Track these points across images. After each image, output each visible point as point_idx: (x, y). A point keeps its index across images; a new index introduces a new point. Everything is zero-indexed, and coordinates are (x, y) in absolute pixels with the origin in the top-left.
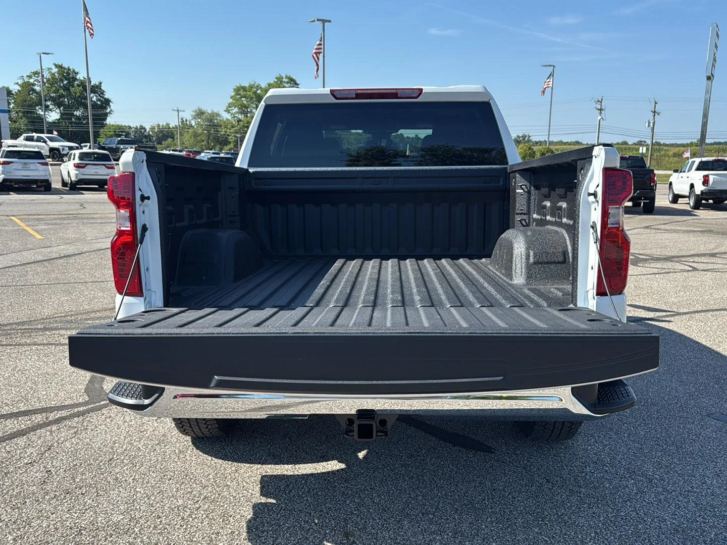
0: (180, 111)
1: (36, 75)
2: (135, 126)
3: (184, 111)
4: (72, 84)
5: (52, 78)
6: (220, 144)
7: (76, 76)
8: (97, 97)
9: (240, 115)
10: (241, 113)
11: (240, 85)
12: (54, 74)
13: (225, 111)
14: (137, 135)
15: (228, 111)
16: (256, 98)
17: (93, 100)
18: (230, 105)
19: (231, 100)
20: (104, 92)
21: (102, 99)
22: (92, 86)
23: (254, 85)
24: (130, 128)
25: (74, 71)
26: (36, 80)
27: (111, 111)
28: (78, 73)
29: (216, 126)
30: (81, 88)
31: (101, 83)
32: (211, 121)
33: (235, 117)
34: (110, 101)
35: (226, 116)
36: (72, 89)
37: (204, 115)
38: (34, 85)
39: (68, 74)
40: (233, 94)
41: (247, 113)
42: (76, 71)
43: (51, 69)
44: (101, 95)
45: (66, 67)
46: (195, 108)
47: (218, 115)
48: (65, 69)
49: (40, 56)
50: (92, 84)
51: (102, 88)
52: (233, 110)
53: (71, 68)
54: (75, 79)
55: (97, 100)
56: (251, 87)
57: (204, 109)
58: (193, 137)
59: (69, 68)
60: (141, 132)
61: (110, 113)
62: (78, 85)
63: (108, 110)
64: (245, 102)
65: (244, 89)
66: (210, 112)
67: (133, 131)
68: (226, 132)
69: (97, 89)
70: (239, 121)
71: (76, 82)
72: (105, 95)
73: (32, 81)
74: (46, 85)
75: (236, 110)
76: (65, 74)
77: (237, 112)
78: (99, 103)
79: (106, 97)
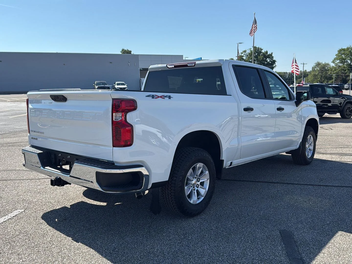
0: (305, 64)
1: (245, 52)
2: (289, 72)
4: (259, 55)
5: (251, 53)
6: (327, 80)
7: (261, 51)
8: (270, 60)
9: (340, 64)
10: (341, 63)
11: (342, 48)
12: (252, 51)
13: (332, 62)
14: (290, 76)
15: (333, 62)
16: (350, 54)
17: (268, 61)
18: (335, 59)
19: (336, 57)
20: (273, 57)
21: (272, 61)
22: (268, 55)
23: (350, 47)
24: (287, 73)
25: (261, 48)
26: (244, 55)
27: (276, 66)
28: (262, 50)
29: (327, 70)
30: (263, 56)
31: (272, 53)
32: (324, 68)
33: (337, 65)
34: (276, 61)
35: (332, 65)
36: (259, 57)
37: (320, 65)
38: (243, 56)
39: (258, 50)
40: (337, 53)
41: (345, 63)
42: (262, 48)
43: (251, 49)
44: (272, 59)
45: (258, 47)
46: (316, 62)
47: (328, 64)
48: (257, 48)
49: (238, 45)
50: (268, 54)
51: (273, 55)
52: (336, 61)
53: (260, 47)
54: (261, 52)
55: (270, 61)
56: (348, 49)
57: (321, 62)
58: (313, 77)
59: (259, 47)
60: (292, 75)
61: (275, 67)
62: (262, 55)
63: (274, 66)
64: (344, 57)
65: (344, 50)
66: (324, 63)
67: (288, 75)
68: (331, 73)
69: (270, 56)
70: (340, 66)
71: (261, 54)
72: (273, 58)
74: (248, 56)
75: (338, 61)
76: (256, 51)
77: (338, 63)
78: (270, 63)
79: (274, 59)
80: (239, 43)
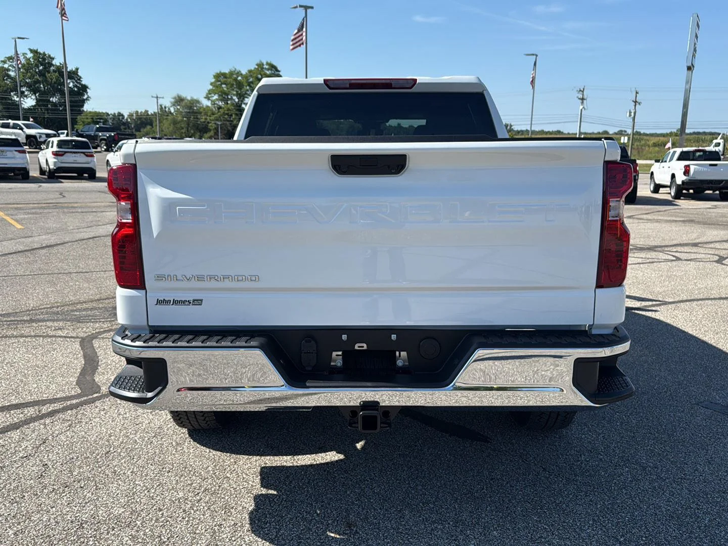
0: (160, 98)
1: (11, 61)
2: (113, 113)
3: (163, 98)
4: (47, 70)
5: (28, 64)
6: (200, 132)
7: (52, 61)
8: (73, 83)
9: (220, 102)
10: (221, 100)
11: (220, 72)
12: (29, 59)
13: (205, 98)
14: (115, 122)
15: (208, 98)
16: (236, 85)
17: (70, 86)
18: (210, 92)
19: (211, 87)
20: (81, 78)
21: (78, 85)
22: (68, 72)
23: (235, 71)
24: (108, 114)
25: (49, 56)
26: (10, 66)
27: (88, 97)
28: (53, 59)
29: (196, 113)
30: (57, 74)
31: (77, 69)
32: (191, 107)
33: (215, 104)
34: (87, 87)
35: (206, 103)
36: (48, 75)
37: (184, 102)
38: (8, 70)
39: (44, 59)
40: (213, 80)
41: (228, 101)
42: (52, 56)
43: (26, 54)
44: (79, 81)
45: (42, 52)
46: (174, 94)
47: (198, 102)
48: (40, 54)
49: (15, 41)
50: (68, 70)
51: (79, 74)
52: (213, 97)
53: (46, 53)
54: (51, 65)
55: (74, 86)
56: (231, 73)
57: (183, 95)
58: (172, 125)
59: (44, 53)
60: (119, 119)
61: (87, 99)
62: (54, 71)
63: (85, 97)
64: (225, 89)
65: (224, 75)
66: (189, 98)
67: (110, 119)
68: (206, 119)
69: (74, 75)
70: (220, 108)
71: (52, 68)
72: (82, 81)
73: (6, 66)
74: (21, 70)
75: (216, 97)
76: (40, 60)
77: (217, 99)
78: (76, 89)
79: (83, 83)
80: (19, 38)
